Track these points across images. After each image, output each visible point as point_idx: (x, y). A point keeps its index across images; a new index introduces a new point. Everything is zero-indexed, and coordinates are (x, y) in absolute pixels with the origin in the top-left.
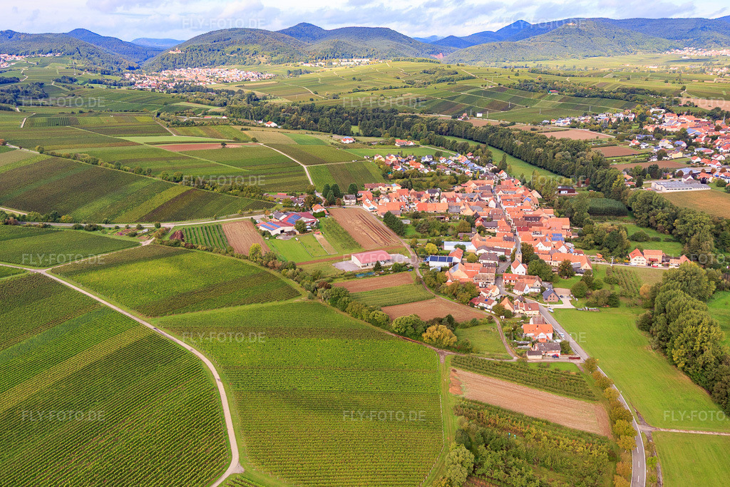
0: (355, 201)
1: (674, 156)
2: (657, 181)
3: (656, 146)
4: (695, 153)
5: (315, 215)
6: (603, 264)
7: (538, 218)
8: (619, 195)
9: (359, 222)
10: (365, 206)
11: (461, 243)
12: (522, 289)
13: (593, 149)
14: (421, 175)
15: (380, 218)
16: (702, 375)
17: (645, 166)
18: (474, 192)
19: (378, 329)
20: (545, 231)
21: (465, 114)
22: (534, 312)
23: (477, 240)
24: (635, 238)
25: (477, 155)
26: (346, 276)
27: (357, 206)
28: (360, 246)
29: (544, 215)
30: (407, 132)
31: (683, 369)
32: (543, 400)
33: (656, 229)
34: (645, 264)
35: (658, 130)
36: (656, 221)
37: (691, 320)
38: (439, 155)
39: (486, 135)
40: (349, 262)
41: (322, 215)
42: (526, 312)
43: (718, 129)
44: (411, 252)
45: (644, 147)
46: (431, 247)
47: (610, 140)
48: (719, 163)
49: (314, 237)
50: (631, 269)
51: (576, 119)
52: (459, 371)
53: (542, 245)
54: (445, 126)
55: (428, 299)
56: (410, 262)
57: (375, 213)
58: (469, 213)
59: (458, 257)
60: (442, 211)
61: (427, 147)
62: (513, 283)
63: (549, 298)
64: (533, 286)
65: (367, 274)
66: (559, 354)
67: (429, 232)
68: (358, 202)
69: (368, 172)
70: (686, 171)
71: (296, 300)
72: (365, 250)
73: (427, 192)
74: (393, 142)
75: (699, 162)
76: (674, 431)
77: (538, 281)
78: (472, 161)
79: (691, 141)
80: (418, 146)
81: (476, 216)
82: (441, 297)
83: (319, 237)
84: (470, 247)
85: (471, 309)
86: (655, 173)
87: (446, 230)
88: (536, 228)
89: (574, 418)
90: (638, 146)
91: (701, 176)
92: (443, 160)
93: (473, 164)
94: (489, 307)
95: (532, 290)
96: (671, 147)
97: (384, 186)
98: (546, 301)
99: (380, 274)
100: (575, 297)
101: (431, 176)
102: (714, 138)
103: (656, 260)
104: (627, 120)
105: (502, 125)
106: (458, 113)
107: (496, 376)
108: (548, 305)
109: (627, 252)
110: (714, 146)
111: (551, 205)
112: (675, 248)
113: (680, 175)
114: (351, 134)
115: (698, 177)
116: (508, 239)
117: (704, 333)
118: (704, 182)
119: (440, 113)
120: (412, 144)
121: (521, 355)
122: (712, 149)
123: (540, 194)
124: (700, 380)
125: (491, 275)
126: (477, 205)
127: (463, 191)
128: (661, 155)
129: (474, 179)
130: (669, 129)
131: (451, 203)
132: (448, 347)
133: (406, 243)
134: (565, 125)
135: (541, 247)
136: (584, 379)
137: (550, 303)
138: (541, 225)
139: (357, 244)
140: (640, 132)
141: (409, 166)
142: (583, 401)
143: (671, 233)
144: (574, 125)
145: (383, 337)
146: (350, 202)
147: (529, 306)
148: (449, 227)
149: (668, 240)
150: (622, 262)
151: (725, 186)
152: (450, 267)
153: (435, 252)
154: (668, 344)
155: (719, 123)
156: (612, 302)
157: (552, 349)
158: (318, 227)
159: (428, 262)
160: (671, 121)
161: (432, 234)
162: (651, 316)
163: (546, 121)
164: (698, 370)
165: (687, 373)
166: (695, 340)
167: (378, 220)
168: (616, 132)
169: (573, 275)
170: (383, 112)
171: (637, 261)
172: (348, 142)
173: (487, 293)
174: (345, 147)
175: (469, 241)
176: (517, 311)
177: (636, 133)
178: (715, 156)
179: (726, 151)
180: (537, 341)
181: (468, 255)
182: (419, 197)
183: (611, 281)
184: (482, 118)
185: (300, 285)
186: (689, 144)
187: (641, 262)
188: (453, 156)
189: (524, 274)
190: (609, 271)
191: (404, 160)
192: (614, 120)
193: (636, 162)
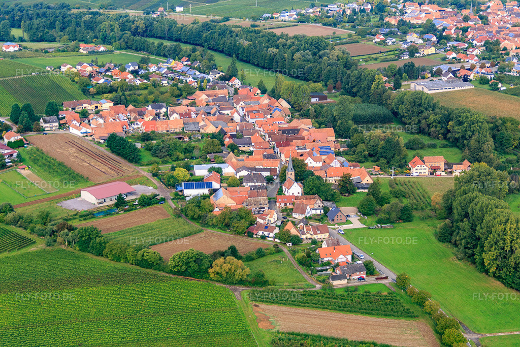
0: (57, 124)
1: (427, 52)
2: (416, 81)
3: (405, 42)
4: (449, 48)
5: (11, 145)
6: (384, 177)
7: (296, 131)
8: (380, 98)
9: (72, 150)
10: (73, 131)
11: (216, 166)
12: (303, 212)
13: (337, 48)
14: (132, 88)
15: (99, 143)
16: (514, 276)
17: (399, 64)
18: (207, 105)
19: (150, 271)
20: (309, 146)
21: (161, 9)
22: (323, 236)
23: (234, 160)
24: (410, 146)
25: (195, 60)
26: (81, 216)
27: (61, 131)
28: (87, 180)
29: (303, 126)
30: (91, 34)
31: (494, 274)
32: (362, 324)
33: (429, 135)
34: (427, 173)
35: (402, 23)
36: (428, 125)
37: (498, 219)
38: (145, 61)
39: (199, 35)
40: (79, 199)
41: (19, 144)
42: (314, 236)
43: (466, 19)
44: (155, 181)
45: (390, 43)
46: (181, 172)
47: (350, 36)
48: (476, 58)
49: (19, 174)
50: (414, 180)
51: (303, 12)
52: (262, 306)
53: (311, 160)
54: (142, 25)
55: (195, 233)
56: (157, 193)
57: (90, 138)
58: (211, 129)
59: (216, 181)
60: (177, 130)
61: (123, 52)
62: (290, 206)
63: (335, 218)
64: (314, 208)
65: (108, 212)
66: (364, 276)
67: (170, 155)
68: (61, 126)
69: (59, 87)
70: (444, 68)
71: (32, 249)
72: (93, 183)
73: (150, 108)
74: (76, 49)
75: (454, 58)
76: (500, 334)
77: (319, 201)
78: (191, 67)
79: (441, 35)
80: (112, 51)
81: (223, 133)
82: (210, 230)
83: (25, 172)
84: (228, 170)
85: (250, 240)
86: (412, 72)
87: (191, 152)
88: (298, 142)
89: (399, 337)
90: (384, 42)
91: (462, 73)
92: (153, 69)
93: (193, 71)
94: (271, 235)
95: (314, 212)
96: (420, 41)
97: (90, 104)
98: (332, 223)
99: (125, 211)
100: (364, 215)
101: (146, 88)
102: (465, 30)
103: (438, 168)
104: (363, 11)
105: (213, 21)
106: (151, 7)
107: (304, 306)
108: (337, 226)
109: (406, 162)
110: (467, 39)
111: (305, 115)
112: (454, 154)
113: (439, 73)
114: (12, 40)
115: (458, 75)
116: (269, 157)
117: (513, 230)
118: (466, 79)
119: (127, 7)
120: (102, 49)
121: (323, 281)
122: (464, 42)
123: (289, 103)
124: (513, 283)
125: (263, 200)
126: (218, 119)
127: (193, 104)
128: (413, 51)
129: (202, 89)
130: (414, 21)
131: (186, 119)
132: (241, 282)
133: (144, 171)
134: (292, 19)
135: (311, 163)
136: (398, 298)
137: (338, 224)
138: (302, 138)
139: (82, 177)
140: (382, 26)
141: (111, 76)
142: (403, 320)
143: (445, 138)
144: (303, 20)
145: (162, 279)
146: (50, 126)
147: (316, 230)
148: (194, 147)
149: (444, 146)
150: (403, 173)
151: (488, 83)
152: (211, 194)
153: (187, 179)
154: (477, 251)
155: (465, 12)
156: (405, 216)
157: (356, 271)
158: (20, 159)
159: (182, 191)
160: (413, 12)
161: (174, 157)
162: (451, 225)
163: (267, 15)
164: (510, 272)
165: (499, 278)
166: (504, 240)
167: (98, 147)
168: (354, 27)
169: (354, 192)
170: (49, 8)
171: (419, 171)
172: (12, 49)
173: (264, 219)
174: (13, 56)
175: (223, 163)
176: (303, 237)
177: (377, 27)
178: (471, 50)
179: (480, 44)
180: (337, 265)
181: (227, 179)
182: (141, 114)
183: (397, 195)
184: (184, 12)
185: (28, 231)
186: (440, 38)
187: (423, 171)
188: (164, 63)
189: (300, 195)
190: (391, 184)
191: (103, 70)
192: (348, 12)
193: (386, 60)
